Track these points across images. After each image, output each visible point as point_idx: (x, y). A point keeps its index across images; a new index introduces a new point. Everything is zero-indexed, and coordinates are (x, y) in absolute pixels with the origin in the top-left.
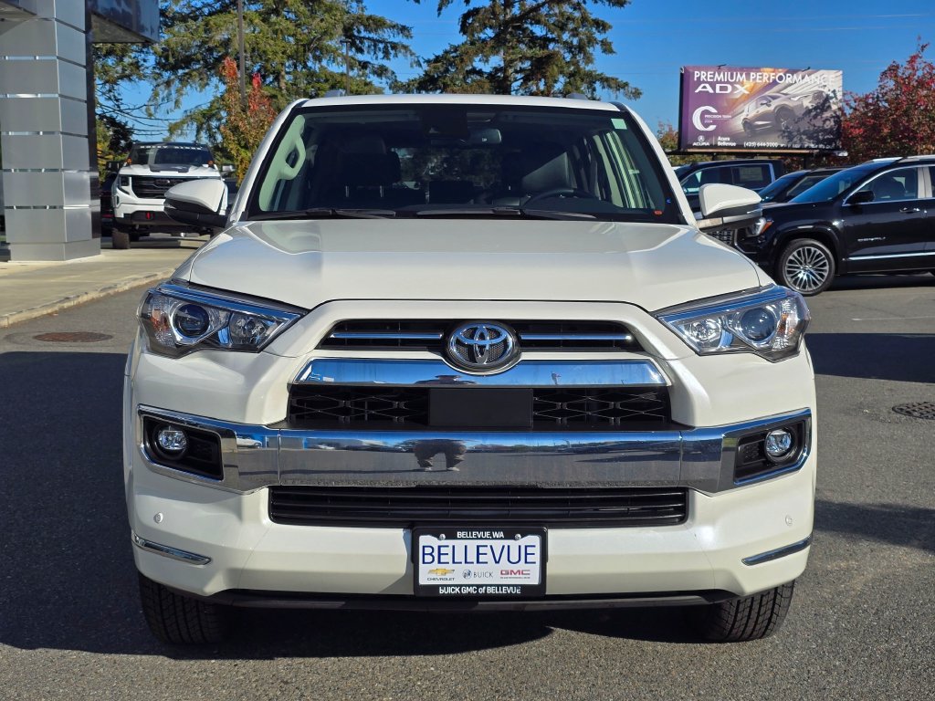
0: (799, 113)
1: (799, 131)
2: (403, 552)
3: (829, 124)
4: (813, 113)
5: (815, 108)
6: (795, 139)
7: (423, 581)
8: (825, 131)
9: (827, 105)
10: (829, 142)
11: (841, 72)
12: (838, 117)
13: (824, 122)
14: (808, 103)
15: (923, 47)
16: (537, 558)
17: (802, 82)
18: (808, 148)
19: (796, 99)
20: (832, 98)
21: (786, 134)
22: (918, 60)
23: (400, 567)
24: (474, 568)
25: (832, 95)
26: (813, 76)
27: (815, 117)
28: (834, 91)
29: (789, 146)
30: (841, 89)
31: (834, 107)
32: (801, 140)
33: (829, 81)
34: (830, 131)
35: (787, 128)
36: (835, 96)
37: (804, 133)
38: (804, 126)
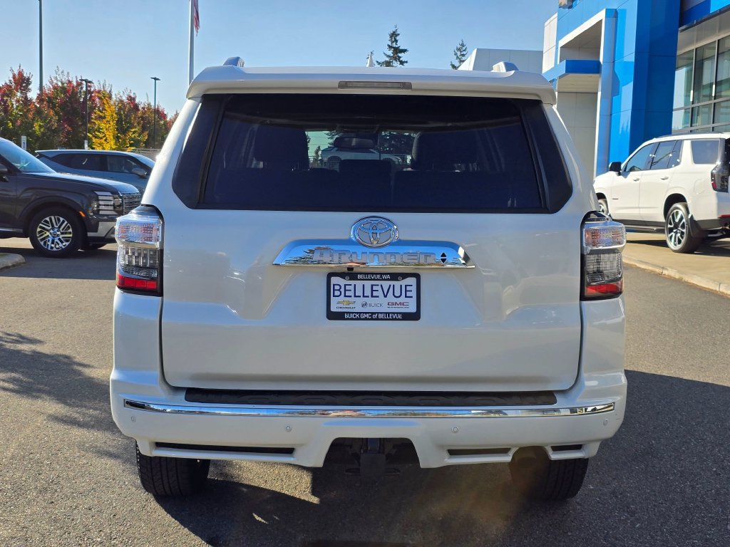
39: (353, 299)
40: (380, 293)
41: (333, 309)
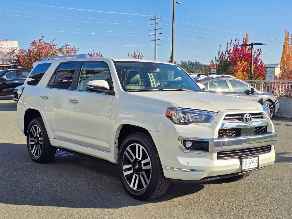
0: (6, 54)
1: (6, 59)
2: (239, 163)
3: (15, 58)
4: (10, 54)
5: (11, 53)
6: (5, 62)
7: (243, 169)
8: (14, 60)
9: (14, 52)
10: (15, 63)
11: (18, 42)
12: (18, 56)
13: (14, 57)
14: (8, 51)
15: (43, 37)
16: (257, 162)
17: (6, 44)
18: (9, 65)
19: (4, 49)
20: (16, 50)
21: (2, 60)
22: (42, 41)
23: (238, 167)
24: (249, 165)
25: (15, 49)
26: (9, 43)
27: (11, 55)
28: (16, 48)
29: (3, 64)
30: (18, 47)
31: (16, 53)
32: (7, 62)
33: (14, 45)
34: (16, 60)
35: (2, 58)
36: (17, 49)
37: (8, 60)
38: (7, 58)
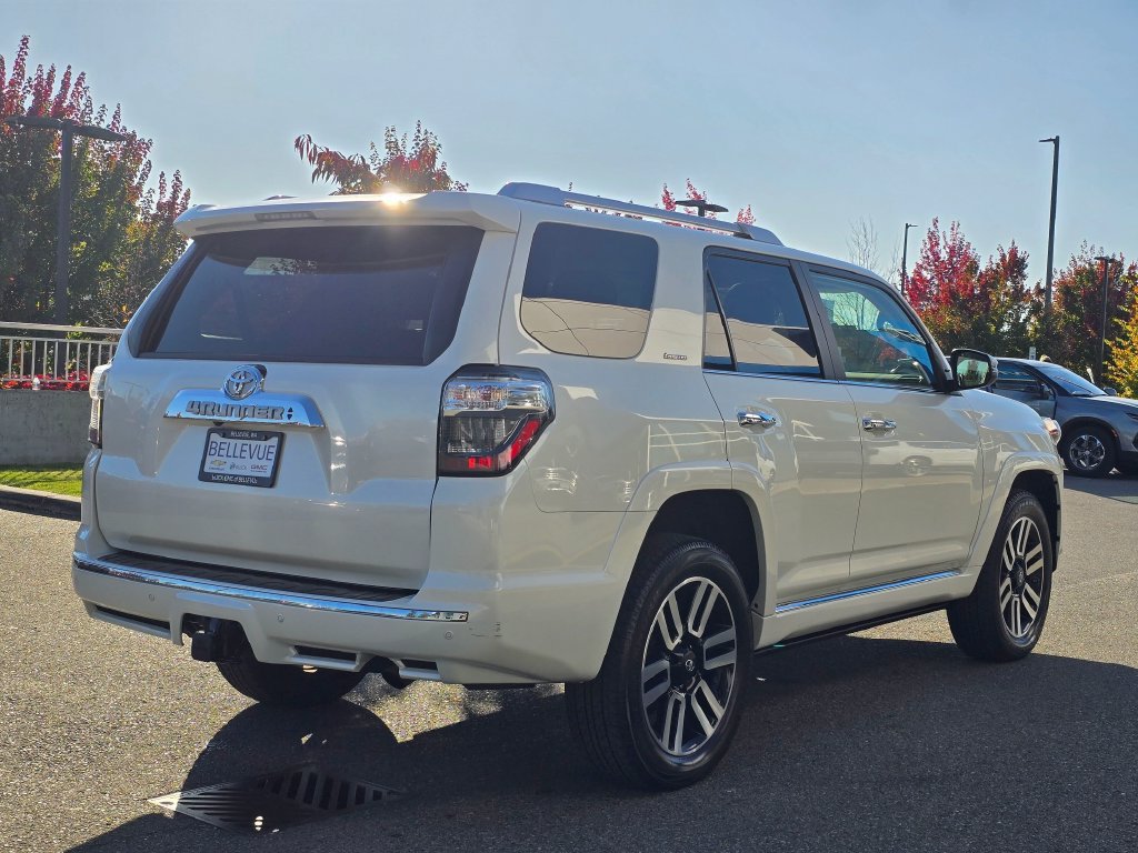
39: (225, 459)
40: (246, 454)
41: (206, 470)
